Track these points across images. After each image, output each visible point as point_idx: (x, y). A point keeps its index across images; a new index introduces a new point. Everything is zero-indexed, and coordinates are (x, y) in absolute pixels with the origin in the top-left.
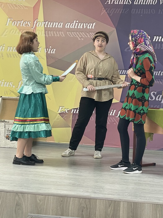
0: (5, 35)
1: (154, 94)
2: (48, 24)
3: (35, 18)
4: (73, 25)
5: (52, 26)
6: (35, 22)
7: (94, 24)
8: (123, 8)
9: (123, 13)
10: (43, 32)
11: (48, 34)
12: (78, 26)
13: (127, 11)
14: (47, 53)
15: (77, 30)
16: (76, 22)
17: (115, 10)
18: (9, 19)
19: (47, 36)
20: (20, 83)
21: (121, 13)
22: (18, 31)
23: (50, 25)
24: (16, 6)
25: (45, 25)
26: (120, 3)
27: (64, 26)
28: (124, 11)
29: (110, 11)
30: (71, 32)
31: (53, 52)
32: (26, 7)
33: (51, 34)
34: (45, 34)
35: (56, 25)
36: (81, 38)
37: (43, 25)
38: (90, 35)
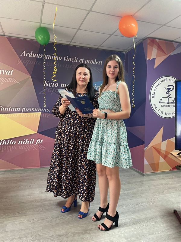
7: (12, 71)
8: (36, 61)
9: (36, 64)
13: (39, 63)
17: (29, 62)
21: (34, 64)
26: (33, 57)
28: (37, 63)
29: (25, 62)
36: (0, 82)
38: (9, 80)
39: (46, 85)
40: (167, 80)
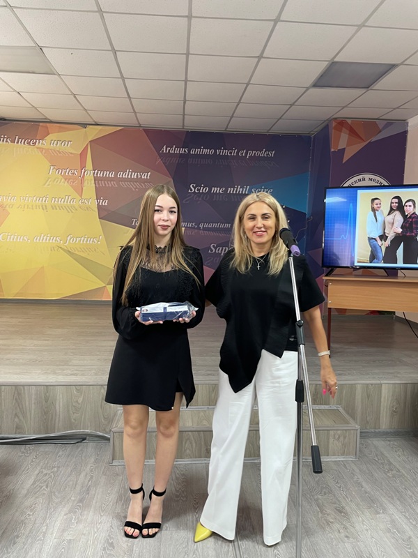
0: (49, 185)
1: (213, 246)
2: (98, 173)
3: (83, 166)
4: (127, 175)
5: (103, 175)
6: (83, 171)
7: (149, 174)
8: (180, 157)
9: (179, 162)
10: (93, 181)
11: (99, 184)
12: (131, 176)
13: (184, 161)
14: (98, 204)
15: (131, 180)
16: (129, 172)
18: (52, 167)
19: (97, 186)
20: (69, 238)
21: (177, 162)
22: (63, 180)
23: (100, 174)
24: (60, 153)
25: (94, 173)
26: (176, 152)
27: (116, 175)
28: (180, 160)
29: (165, 160)
30: (125, 182)
31: (106, 203)
32: (71, 153)
33: (102, 183)
34: (95, 184)
35: (107, 174)
36: (135, 189)
37: (92, 174)
38: (145, 185)
39: (191, 190)
40: (364, 179)
